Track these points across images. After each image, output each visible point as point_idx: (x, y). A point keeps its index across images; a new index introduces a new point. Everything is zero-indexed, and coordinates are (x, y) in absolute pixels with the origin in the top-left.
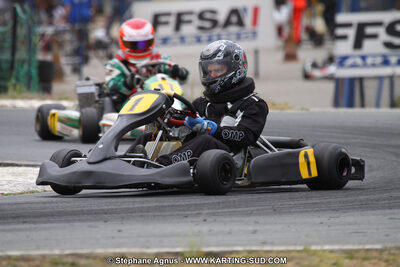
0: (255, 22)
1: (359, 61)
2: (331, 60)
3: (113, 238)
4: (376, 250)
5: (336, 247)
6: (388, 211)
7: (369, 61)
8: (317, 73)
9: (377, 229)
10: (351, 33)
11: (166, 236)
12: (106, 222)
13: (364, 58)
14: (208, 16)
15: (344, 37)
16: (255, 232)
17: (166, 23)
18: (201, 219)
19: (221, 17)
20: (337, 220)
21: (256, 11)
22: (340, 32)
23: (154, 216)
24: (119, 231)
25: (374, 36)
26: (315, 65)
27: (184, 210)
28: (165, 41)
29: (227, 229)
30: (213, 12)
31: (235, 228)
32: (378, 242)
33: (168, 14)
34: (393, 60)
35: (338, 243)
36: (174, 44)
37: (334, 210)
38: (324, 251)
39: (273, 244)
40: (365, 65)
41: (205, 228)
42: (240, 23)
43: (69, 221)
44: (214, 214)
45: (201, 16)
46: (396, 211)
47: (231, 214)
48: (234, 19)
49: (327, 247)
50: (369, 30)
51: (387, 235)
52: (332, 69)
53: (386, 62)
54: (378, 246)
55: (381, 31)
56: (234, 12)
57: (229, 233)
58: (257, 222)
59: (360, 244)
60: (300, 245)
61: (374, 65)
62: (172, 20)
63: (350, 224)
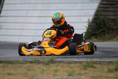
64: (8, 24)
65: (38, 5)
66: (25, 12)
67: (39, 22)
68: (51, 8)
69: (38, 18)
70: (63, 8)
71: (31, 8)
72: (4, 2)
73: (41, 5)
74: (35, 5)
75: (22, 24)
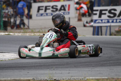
0: (69, 9)
1: (100, 21)
2: (92, 21)
3: (26, 75)
4: (106, 79)
5: (94, 78)
6: (109, 67)
7: (103, 21)
8: (88, 25)
9: (106, 72)
10: (98, 13)
11: (42, 74)
12: (24, 70)
13: (102, 20)
14: (55, 7)
15: (96, 14)
16: (69, 73)
17: (42, 9)
18: (53, 69)
19: (59, 8)
20: (94, 70)
21: (69, 6)
22: (95, 12)
23: (39, 68)
24: (28, 73)
25: (105, 14)
26: (87, 22)
27: (47, 66)
28: (42, 15)
29: (60, 72)
30: (56, 6)
31: (63, 72)
32: (106, 76)
33: (43, 7)
34: (111, 21)
35: (94, 76)
36: (44, 16)
37: (93, 67)
38: (90, 79)
39: (74, 77)
40: (102, 23)
41: (54, 72)
42: (64, 10)
43: (13, 70)
44: (57, 68)
45: (52, 7)
46: (112, 67)
47: (62, 68)
48: (63, 8)
49: (91, 78)
50: (103, 12)
51: (109, 74)
52: (92, 24)
53: (108, 22)
54: (106, 78)
55: (107, 12)
56: (63, 6)
57: (61, 73)
58: (70, 70)
59: (101, 77)
60: (83, 77)
61: (105, 23)
62: (44, 8)
63: (98, 71)
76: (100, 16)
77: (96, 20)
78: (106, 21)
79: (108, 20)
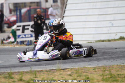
64: (71, 23)
65: (97, 3)
66: (86, 10)
67: (99, 20)
68: (109, 6)
69: (98, 16)
70: (120, 6)
71: (92, 7)
72: (67, 2)
73: (100, 3)
74: (95, 4)
75: (84, 23)
76: (23, 32)
77: (20, 36)
78: (30, 36)
79: (31, 34)
